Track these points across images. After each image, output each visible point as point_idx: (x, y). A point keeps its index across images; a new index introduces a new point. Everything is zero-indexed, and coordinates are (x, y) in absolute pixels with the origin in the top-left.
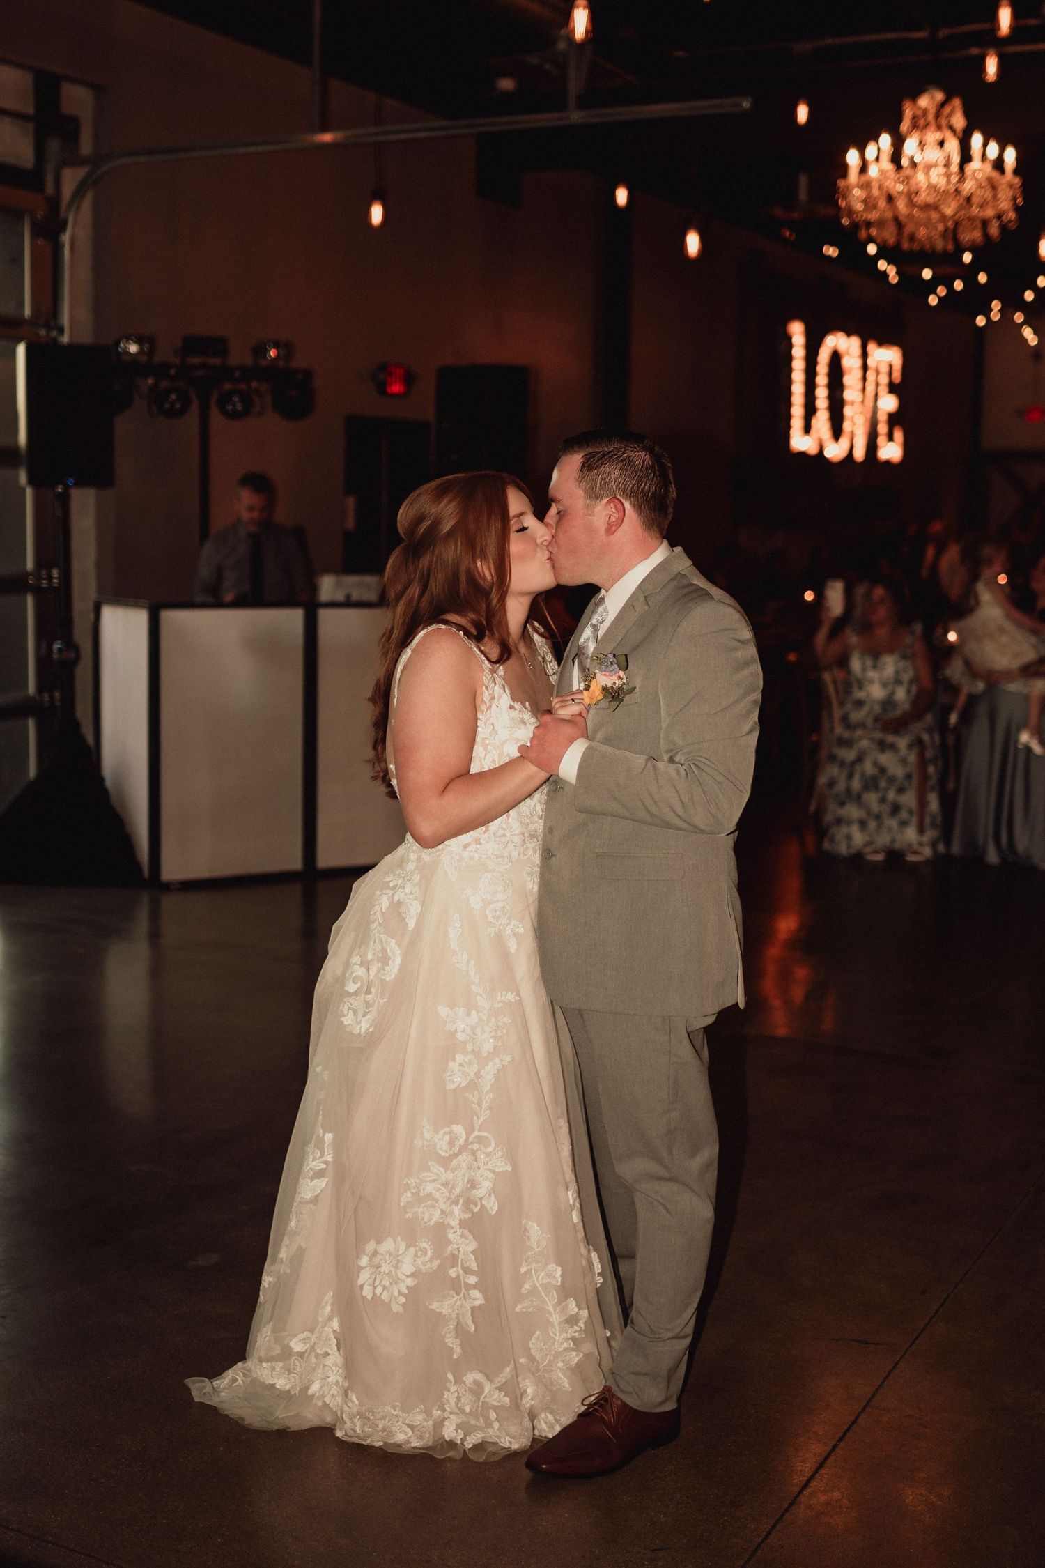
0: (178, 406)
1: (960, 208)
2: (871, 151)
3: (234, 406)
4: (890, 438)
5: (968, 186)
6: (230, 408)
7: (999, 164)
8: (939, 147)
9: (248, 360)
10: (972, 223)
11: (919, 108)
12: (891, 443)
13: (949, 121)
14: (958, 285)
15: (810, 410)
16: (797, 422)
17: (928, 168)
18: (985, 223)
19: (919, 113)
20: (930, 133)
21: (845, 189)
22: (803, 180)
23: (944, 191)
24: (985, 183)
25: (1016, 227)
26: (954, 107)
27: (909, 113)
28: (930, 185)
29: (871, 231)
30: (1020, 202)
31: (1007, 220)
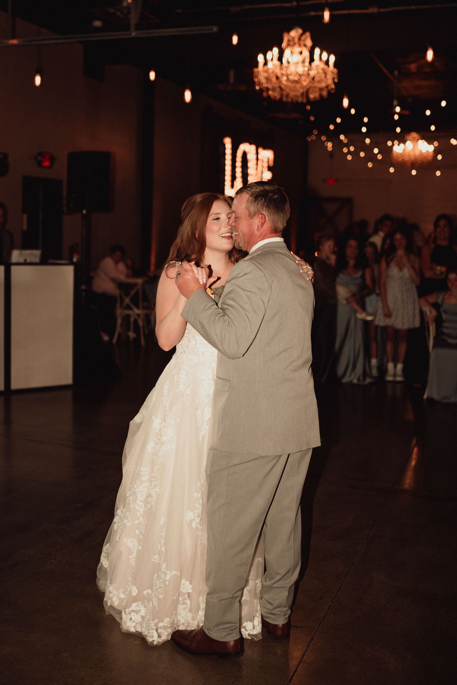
1: (310, 82)
2: (269, 55)
5: (313, 73)
7: (327, 63)
8: (300, 55)
10: (315, 90)
11: (291, 37)
13: (304, 43)
15: (234, 178)
16: (228, 183)
17: (297, 63)
18: (321, 89)
19: (291, 39)
20: (296, 48)
21: (257, 74)
22: (232, 73)
23: (303, 74)
24: (321, 71)
25: (333, 92)
26: (307, 36)
27: (286, 38)
28: (295, 71)
29: (269, 92)
30: (336, 81)
31: (331, 88)
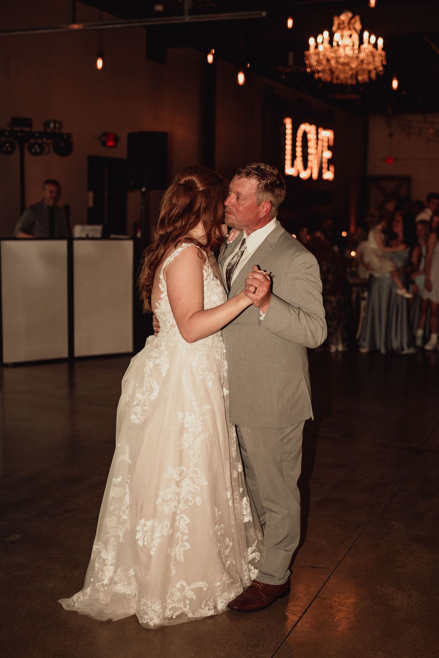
0: (9, 149)
1: (359, 65)
2: (320, 38)
3: (36, 149)
5: (362, 55)
6: (34, 150)
7: (375, 45)
8: (350, 37)
9: (42, 129)
10: (363, 72)
11: (340, 20)
13: (354, 26)
15: (294, 157)
16: (288, 162)
17: (345, 46)
18: (369, 72)
19: (341, 22)
20: (345, 31)
21: (308, 56)
22: (291, 55)
23: (351, 57)
24: (369, 54)
25: (382, 74)
26: (356, 20)
27: (336, 22)
28: (345, 54)
29: (320, 74)
30: (384, 63)
31: (379, 70)
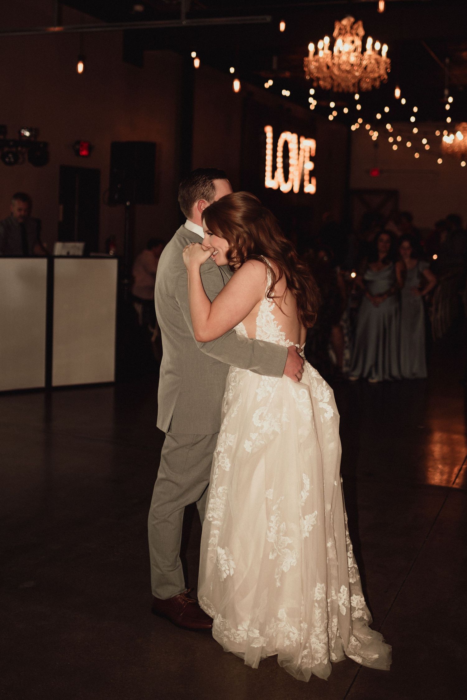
1: (362, 72)
2: (320, 44)
3: (9, 159)
4: (310, 182)
5: (365, 63)
6: (7, 160)
7: (380, 52)
8: (351, 44)
9: (17, 137)
10: (368, 80)
11: (343, 25)
12: (310, 184)
13: (356, 32)
14: (346, 111)
15: (274, 168)
16: (268, 174)
17: (349, 53)
18: (374, 80)
19: (342, 27)
20: (348, 37)
21: (307, 63)
22: (275, 59)
23: (355, 64)
24: (373, 61)
25: (386, 82)
26: (359, 25)
27: (337, 27)
28: (347, 61)
29: (320, 82)
30: (389, 70)
31: (383, 79)
